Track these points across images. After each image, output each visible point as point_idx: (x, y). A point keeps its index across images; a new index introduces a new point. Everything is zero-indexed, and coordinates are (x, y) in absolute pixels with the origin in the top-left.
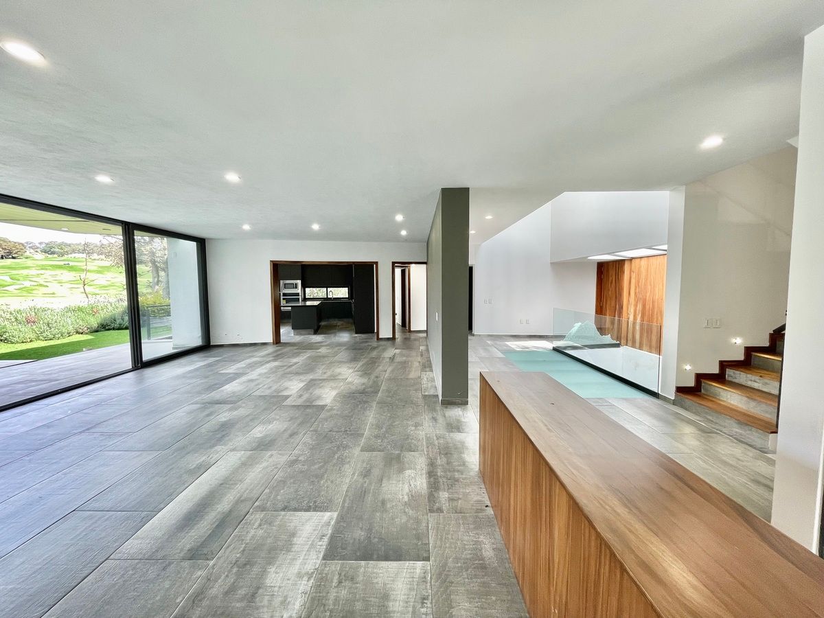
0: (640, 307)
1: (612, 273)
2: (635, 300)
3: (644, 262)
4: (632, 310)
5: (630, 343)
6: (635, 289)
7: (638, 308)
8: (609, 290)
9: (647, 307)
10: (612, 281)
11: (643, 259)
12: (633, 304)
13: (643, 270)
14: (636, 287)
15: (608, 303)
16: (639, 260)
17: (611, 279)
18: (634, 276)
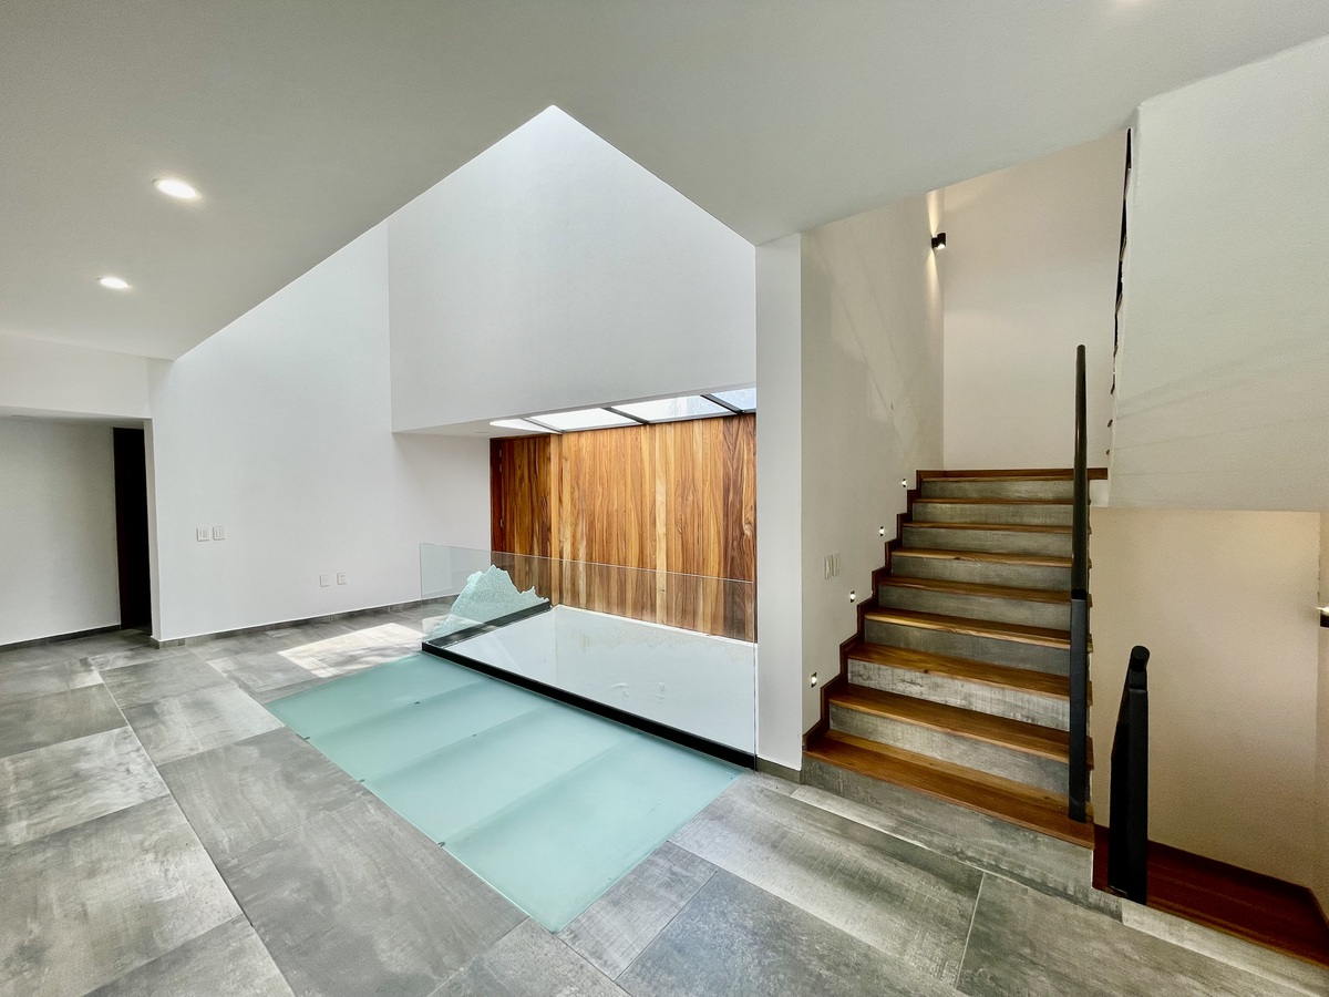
0: (582, 527)
1: (522, 460)
2: (572, 514)
3: (585, 440)
4: (568, 534)
5: (567, 597)
6: (572, 493)
7: (579, 530)
8: (515, 495)
9: (598, 525)
10: (523, 475)
11: (584, 436)
12: (569, 520)
13: (585, 454)
14: (573, 488)
15: (517, 520)
16: (576, 436)
17: (518, 473)
18: (567, 467)
